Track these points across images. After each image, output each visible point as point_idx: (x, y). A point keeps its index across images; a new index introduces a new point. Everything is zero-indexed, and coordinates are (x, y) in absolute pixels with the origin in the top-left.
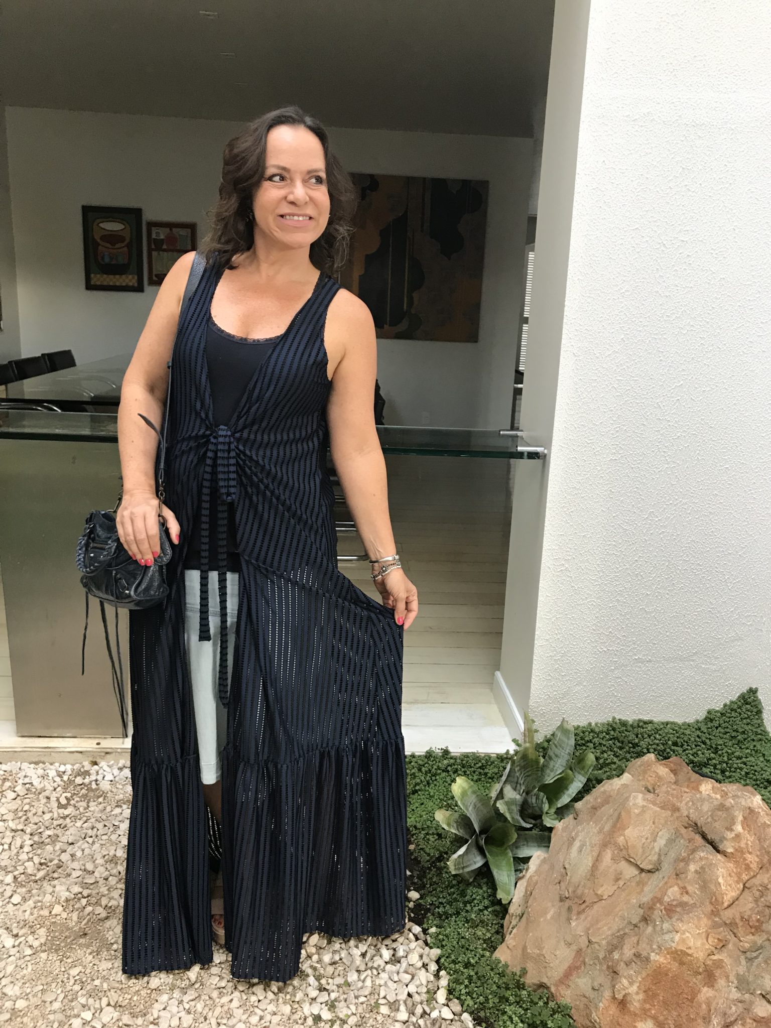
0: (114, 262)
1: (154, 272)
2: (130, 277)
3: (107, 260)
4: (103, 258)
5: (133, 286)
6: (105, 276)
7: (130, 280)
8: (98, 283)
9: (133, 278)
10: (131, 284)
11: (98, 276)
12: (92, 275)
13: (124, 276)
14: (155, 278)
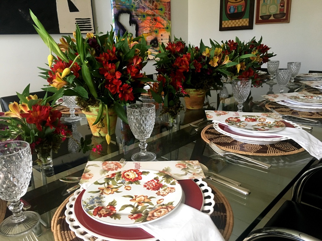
0: (236, 11)
1: (260, 15)
2: (245, 20)
3: (232, 11)
4: (230, 10)
5: (246, 26)
6: (230, 21)
7: (244, 22)
8: (226, 26)
9: (246, 20)
10: (244, 25)
11: (226, 22)
12: (223, 22)
13: (241, 20)
14: (260, 19)
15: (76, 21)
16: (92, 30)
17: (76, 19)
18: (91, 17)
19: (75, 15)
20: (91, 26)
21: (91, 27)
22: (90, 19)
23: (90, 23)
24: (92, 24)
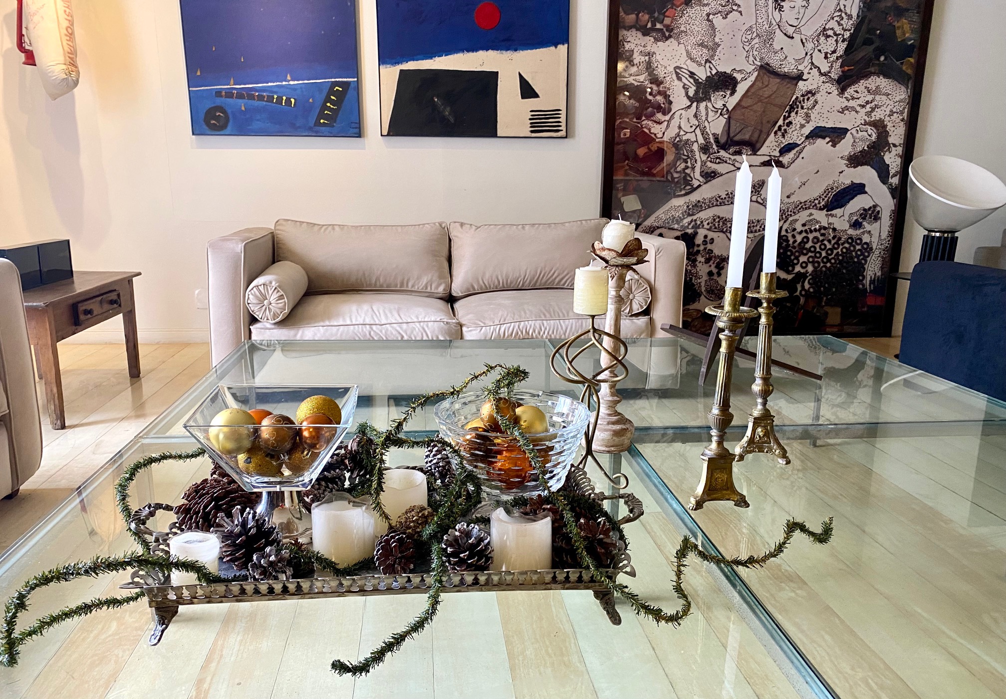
15: (532, 115)
16: (562, 130)
17: (532, 111)
18: (563, 107)
19: (532, 103)
20: (560, 124)
21: (560, 126)
22: (560, 110)
23: (559, 118)
24: (563, 119)
